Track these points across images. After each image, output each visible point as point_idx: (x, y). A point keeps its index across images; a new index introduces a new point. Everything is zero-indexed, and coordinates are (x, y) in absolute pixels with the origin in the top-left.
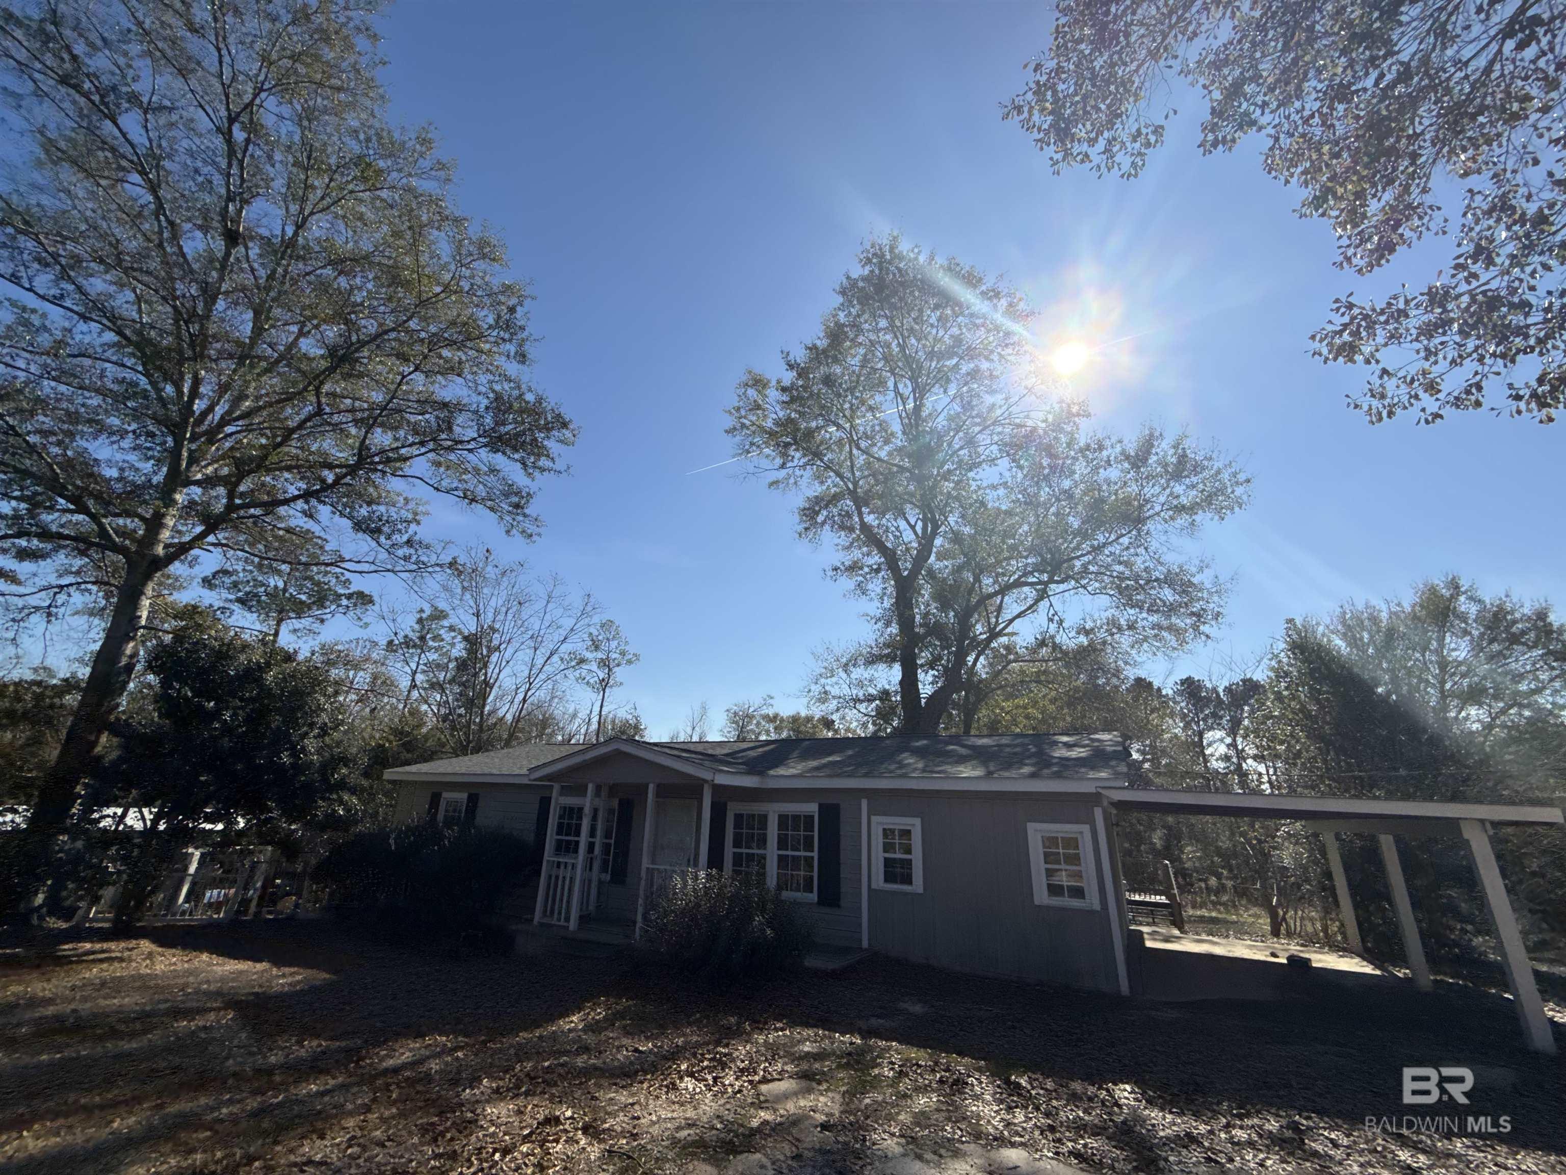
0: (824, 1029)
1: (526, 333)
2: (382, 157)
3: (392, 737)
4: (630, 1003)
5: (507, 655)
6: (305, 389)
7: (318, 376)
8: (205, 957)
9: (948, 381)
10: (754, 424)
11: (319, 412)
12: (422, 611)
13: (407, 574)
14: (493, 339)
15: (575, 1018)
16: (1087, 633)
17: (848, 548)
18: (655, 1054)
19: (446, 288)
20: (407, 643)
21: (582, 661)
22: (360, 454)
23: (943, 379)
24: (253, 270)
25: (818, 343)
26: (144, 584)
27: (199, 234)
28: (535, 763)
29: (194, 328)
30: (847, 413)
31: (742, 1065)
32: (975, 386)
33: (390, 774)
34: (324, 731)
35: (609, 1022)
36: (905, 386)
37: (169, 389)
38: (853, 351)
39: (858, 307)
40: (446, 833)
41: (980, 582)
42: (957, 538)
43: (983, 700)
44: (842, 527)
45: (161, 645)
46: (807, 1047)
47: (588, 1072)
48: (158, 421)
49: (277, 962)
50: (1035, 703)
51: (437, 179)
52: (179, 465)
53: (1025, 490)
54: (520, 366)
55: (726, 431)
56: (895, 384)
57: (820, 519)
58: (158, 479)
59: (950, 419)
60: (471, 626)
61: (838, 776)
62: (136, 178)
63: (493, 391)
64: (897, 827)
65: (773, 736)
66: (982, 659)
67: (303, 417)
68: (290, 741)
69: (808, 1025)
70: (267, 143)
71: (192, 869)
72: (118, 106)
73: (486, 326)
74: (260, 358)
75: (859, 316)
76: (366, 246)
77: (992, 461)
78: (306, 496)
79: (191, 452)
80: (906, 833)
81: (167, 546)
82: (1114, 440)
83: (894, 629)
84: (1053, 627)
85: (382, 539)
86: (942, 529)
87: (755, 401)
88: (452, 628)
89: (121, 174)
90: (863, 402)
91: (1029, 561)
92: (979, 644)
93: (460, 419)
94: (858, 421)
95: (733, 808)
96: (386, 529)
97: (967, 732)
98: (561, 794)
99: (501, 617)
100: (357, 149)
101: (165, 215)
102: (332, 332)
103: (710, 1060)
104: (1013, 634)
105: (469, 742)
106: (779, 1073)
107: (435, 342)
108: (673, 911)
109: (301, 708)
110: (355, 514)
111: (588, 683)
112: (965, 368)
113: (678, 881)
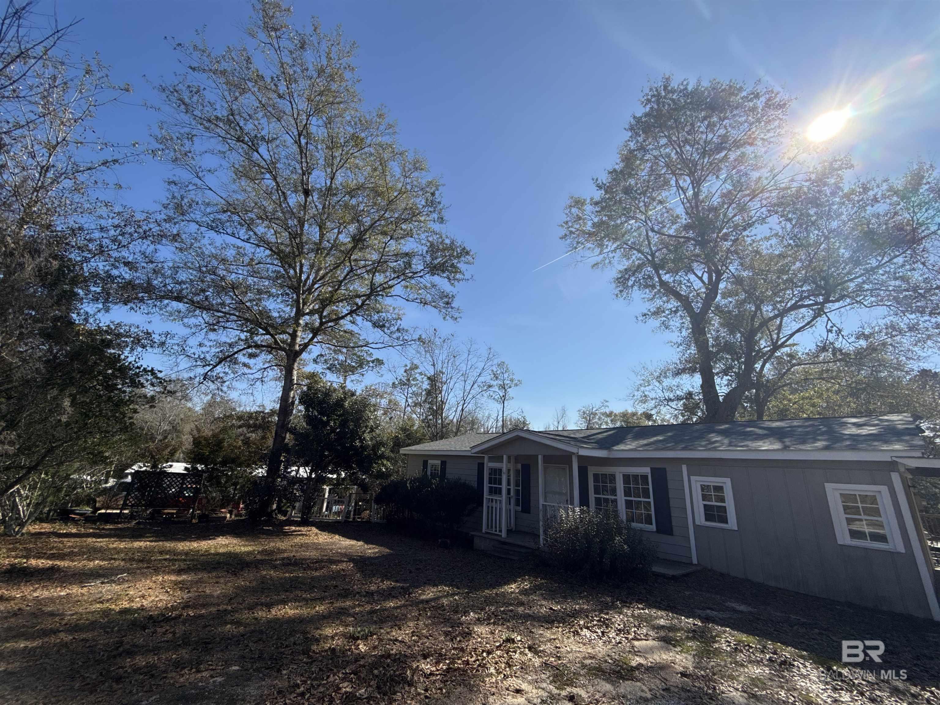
0: (672, 613)
1: (442, 205)
2: (363, 131)
3: (401, 432)
4: (543, 581)
5: (451, 385)
6: (344, 259)
7: (349, 252)
8: (337, 537)
9: (719, 169)
10: (578, 230)
11: (352, 270)
12: (406, 366)
13: (399, 347)
14: (425, 213)
15: (513, 586)
16: (866, 337)
17: (652, 299)
18: (563, 613)
19: (401, 192)
20: (402, 383)
21: (490, 386)
22: (371, 288)
23: (715, 169)
24: (316, 206)
25: (617, 167)
26: (293, 364)
27: (293, 195)
28: (473, 444)
29: (298, 240)
30: (643, 209)
31: (619, 627)
32: (743, 167)
33: (403, 451)
34: (372, 430)
35: (533, 590)
36: (685, 181)
37: (292, 272)
38: (642, 167)
39: (643, 136)
40: (434, 481)
41: (761, 310)
42: (738, 281)
43: (772, 394)
44: (646, 286)
45: (303, 392)
46: (662, 622)
47: (527, 617)
48: (289, 288)
49: (367, 542)
50: (820, 396)
51: (389, 134)
52: (300, 307)
53: (795, 236)
54: (441, 225)
55: (561, 238)
56: (677, 181)
57: (630, 283)
58: (293, 314)
59: (723, 196)
60: (431, 372)
61: (662, 449)
62: (268, 176)
63: (429, 241)
64: (712, 484)
65: (611, 426)
66: (768, 366)
67: (345, 274)
68: (358, 435)
69: (660, 608)
70: (315, 141)
71: (326, 496)
72: (258, 144)
73: (421, 207)
74: (323, 248)
75: (644, 141)
76: (361, 180)
77: (763, 220)
78: (351, 313)
79: (303, 299)
80: (719, 489)
81: (300, 345)
82: (879, 181)
83: (693, 350)
84: (831, 336)
85: (386, 330)
86: (725, 275)
87: (577, 215)
88: (421, 374)
89: (262, 176)
90: (654, 199)
91: (804, 288)
92: (764, 354)
93: (414, 261)
94: (650, 213)
95: (592, 471)
96: (387, 325)
97: (760, 417)
98: (489, 461)
99: (445, 365)
100: (352, 131)
101: (281, 190)
102: (352, 228)
103: (598, 621)
104: (794, 345)
105: (437, 433)
106: (645, 636)
107: (398, 221)
108: (562, 530)
109: (360, 418)
110: (373, 319)
111: (494, 399)
112: (732, 156)
113: (562, 512)
